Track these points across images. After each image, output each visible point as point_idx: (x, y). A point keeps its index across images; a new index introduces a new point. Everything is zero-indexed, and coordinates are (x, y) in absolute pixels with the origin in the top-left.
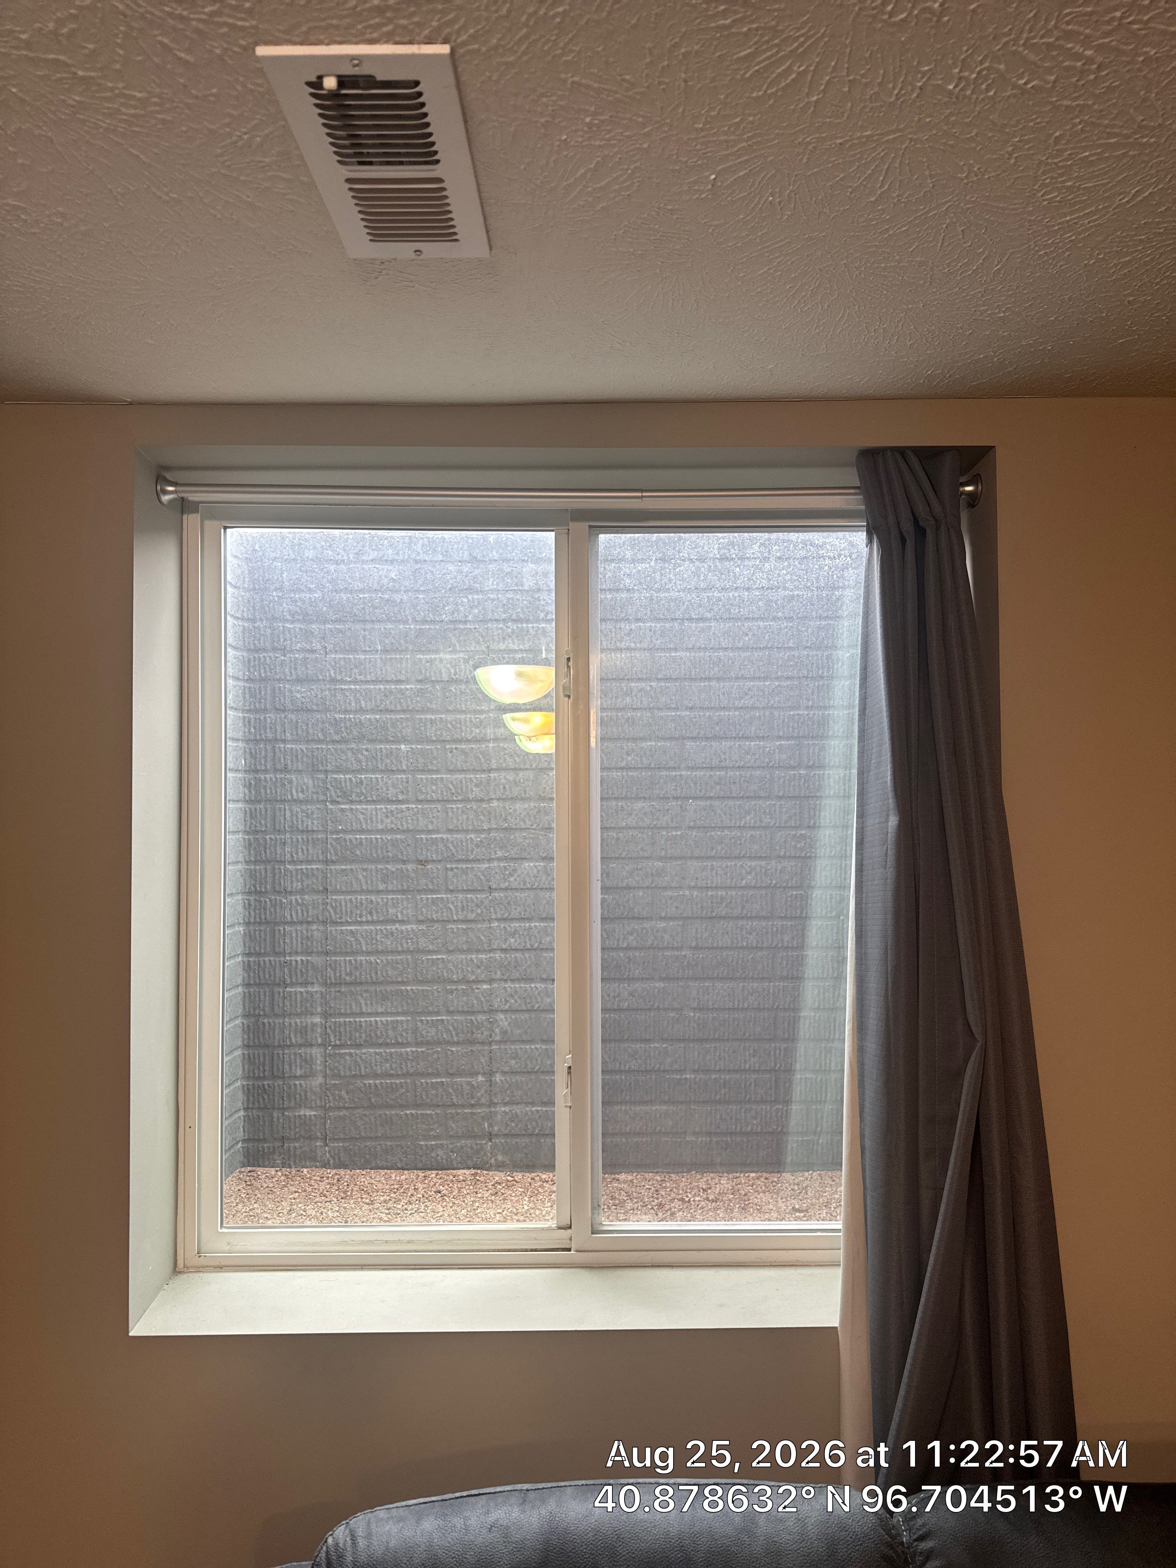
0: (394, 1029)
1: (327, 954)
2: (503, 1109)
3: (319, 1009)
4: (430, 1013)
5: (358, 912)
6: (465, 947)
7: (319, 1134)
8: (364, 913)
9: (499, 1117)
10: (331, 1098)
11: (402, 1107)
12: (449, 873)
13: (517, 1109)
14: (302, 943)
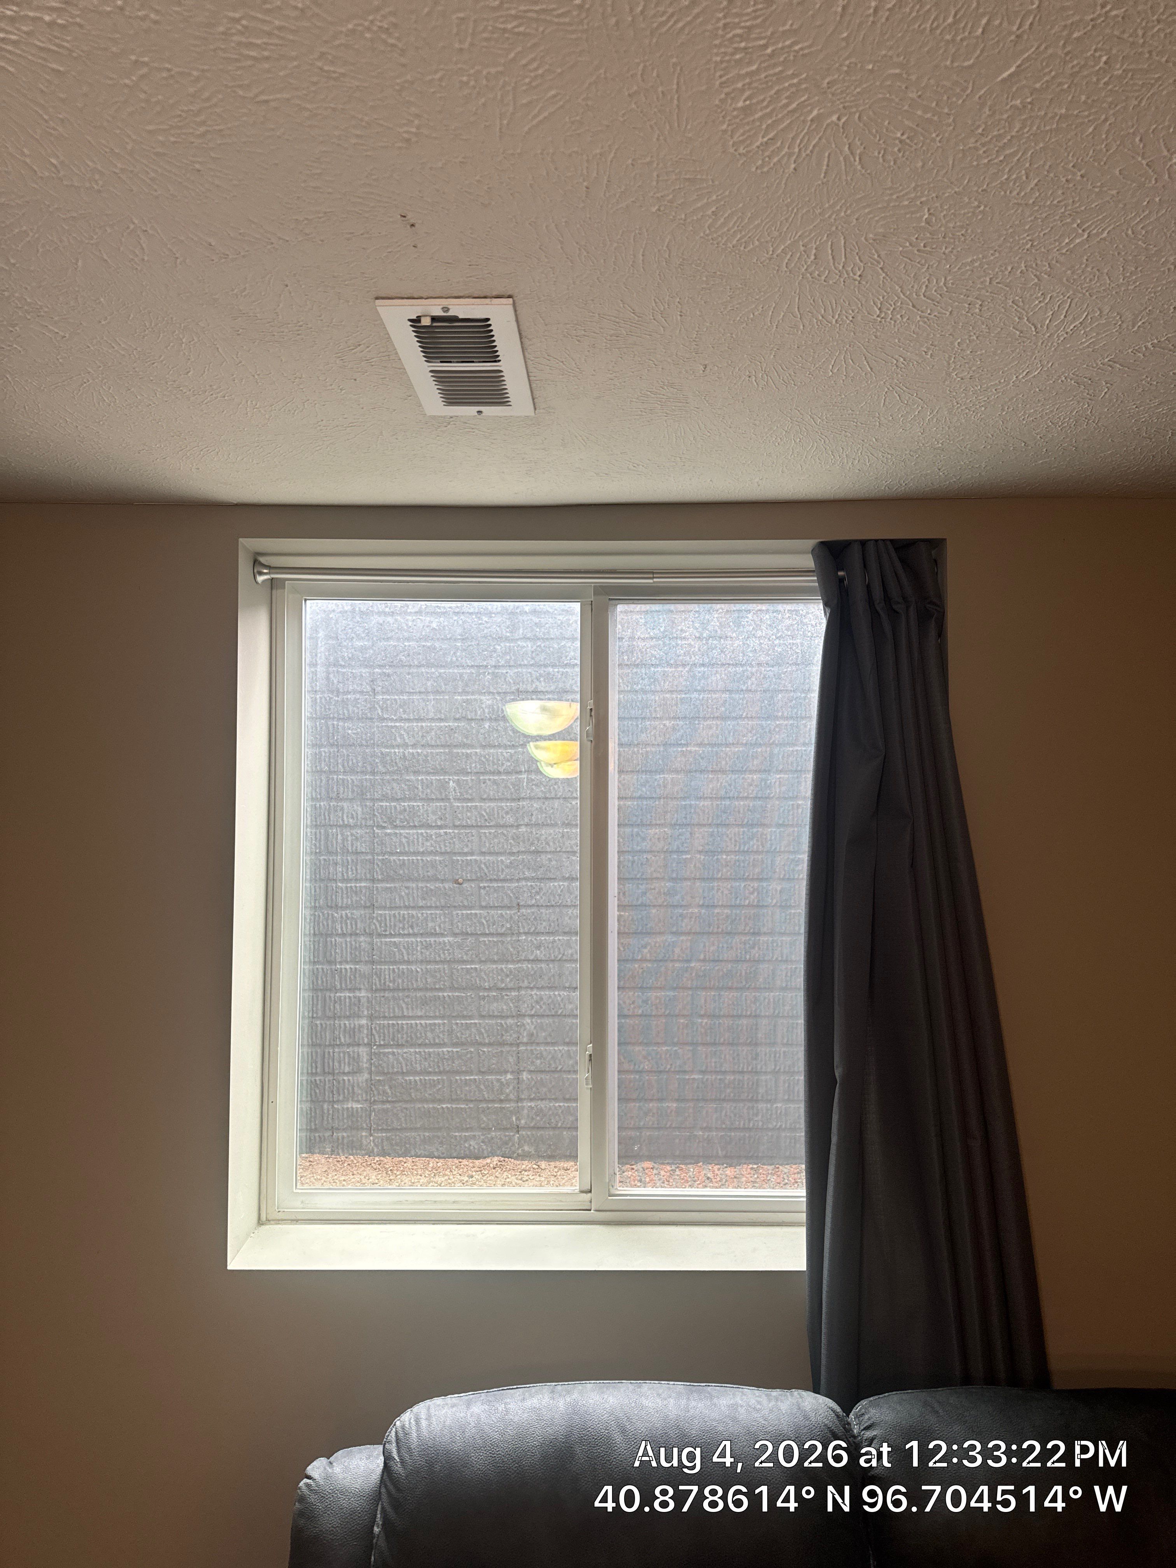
0: (432, 1031)
1: (373, 962)
2: (529, 1104)
3: (366, 1013)
4: (464, 1017)
5: (401, 925)
6: (496, 958)
7: (364, 1125)
8: (406, 926)
9: (526, 1111)
10: (376, 1092)
11: (440, 1101)
12: (482, 891)
13: (542, 1104)
14: (351, 953)
